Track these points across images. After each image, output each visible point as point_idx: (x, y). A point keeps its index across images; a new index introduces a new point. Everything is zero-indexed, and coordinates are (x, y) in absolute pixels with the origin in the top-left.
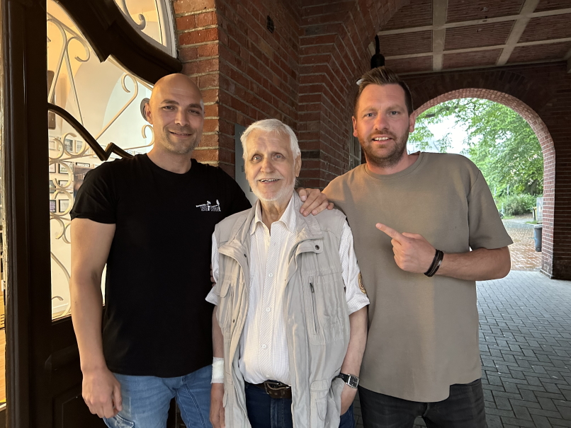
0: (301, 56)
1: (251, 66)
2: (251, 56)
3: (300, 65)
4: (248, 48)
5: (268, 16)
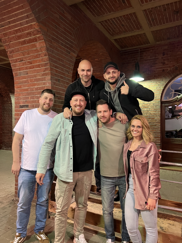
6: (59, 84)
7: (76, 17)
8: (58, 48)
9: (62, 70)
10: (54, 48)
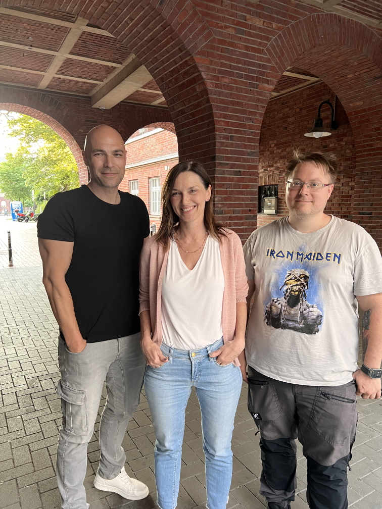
6: (232, 143)
7: (275, 16)
8: (231, 85)
9: (238, 118)
10: (223, 87)
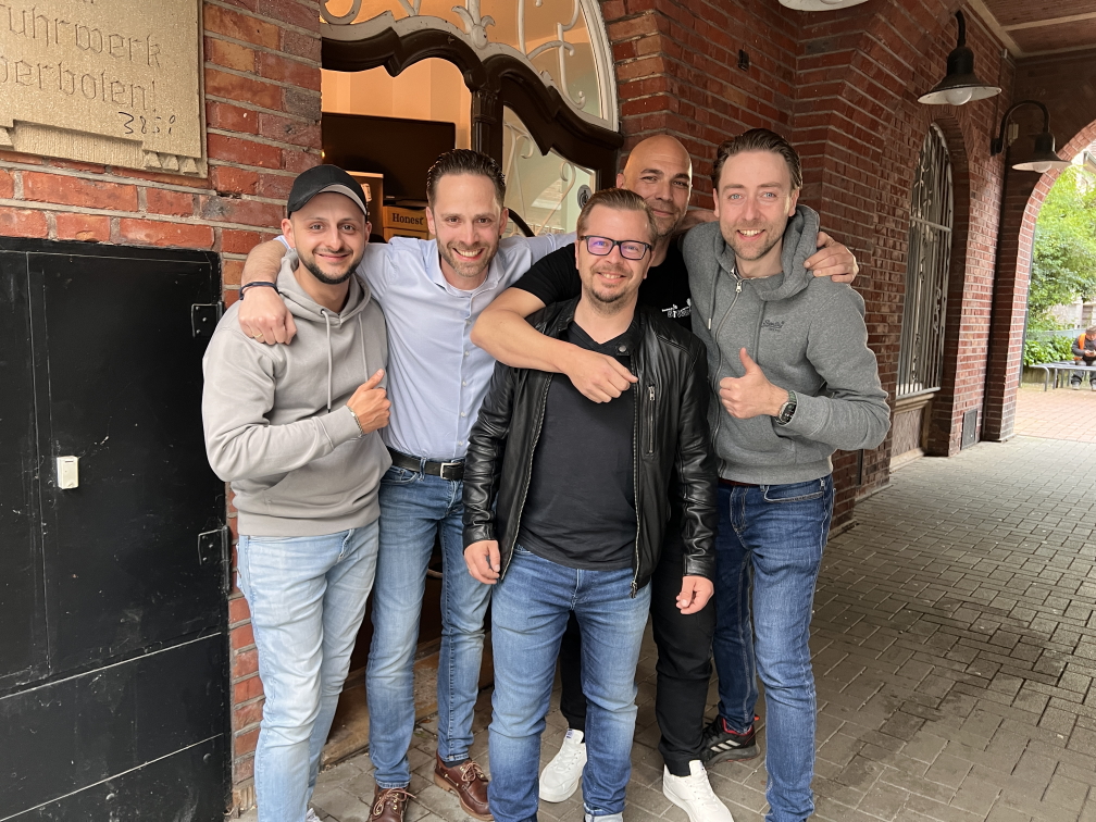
0: (797, 86)
1: (710, 127)
2: (711, 114)
3: (796, 101)
4: (707, 105)
5: (741, 51)
